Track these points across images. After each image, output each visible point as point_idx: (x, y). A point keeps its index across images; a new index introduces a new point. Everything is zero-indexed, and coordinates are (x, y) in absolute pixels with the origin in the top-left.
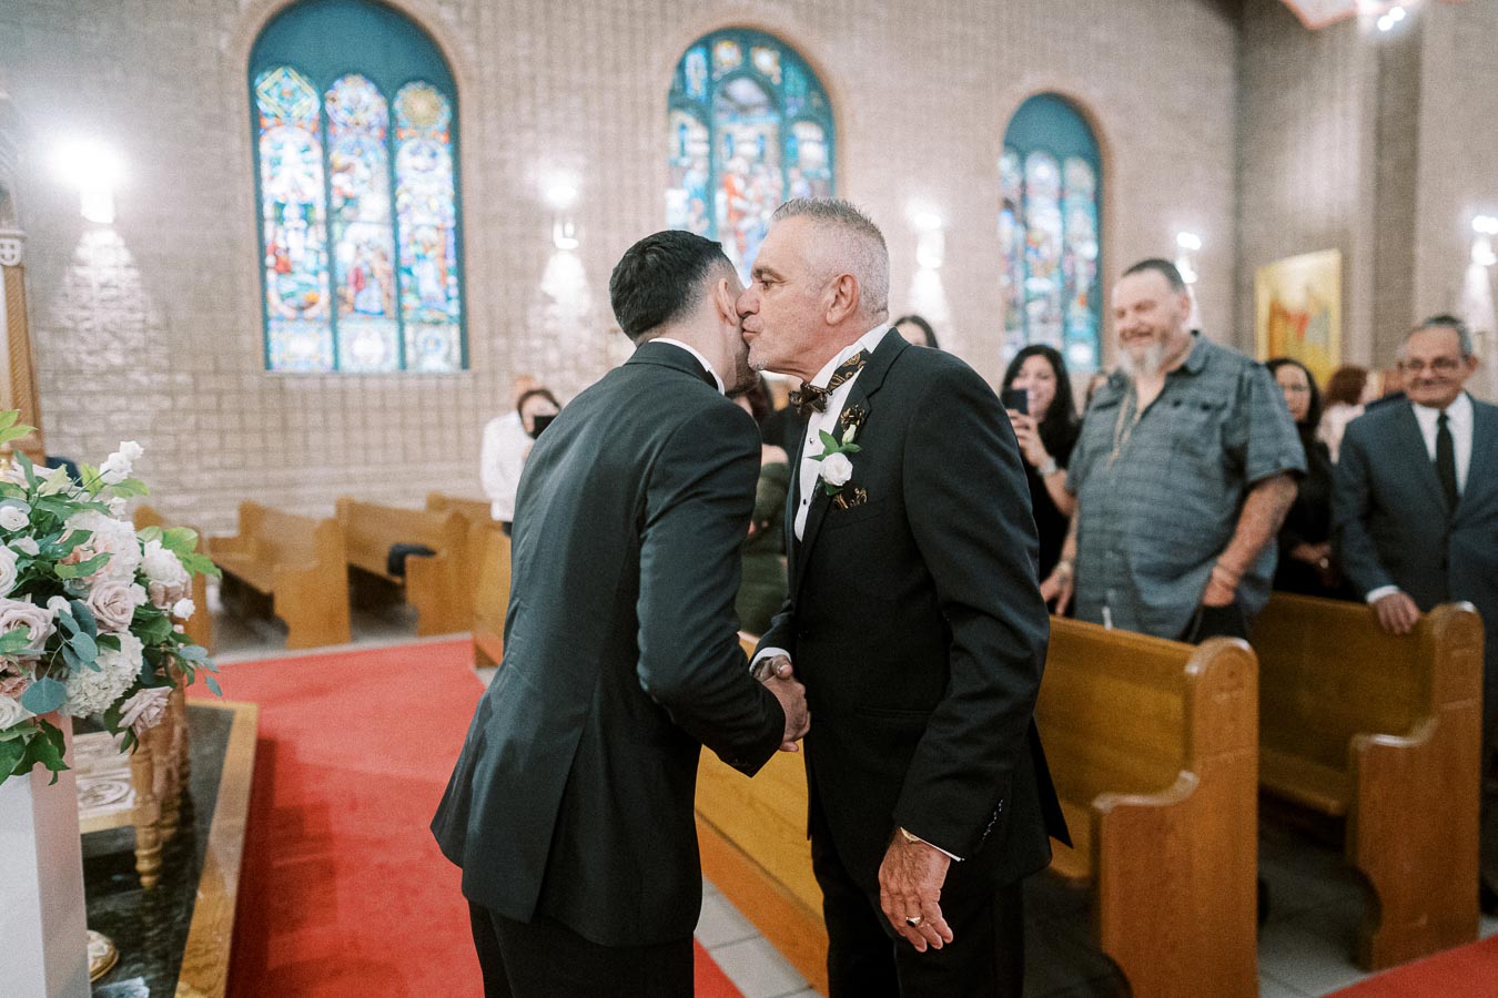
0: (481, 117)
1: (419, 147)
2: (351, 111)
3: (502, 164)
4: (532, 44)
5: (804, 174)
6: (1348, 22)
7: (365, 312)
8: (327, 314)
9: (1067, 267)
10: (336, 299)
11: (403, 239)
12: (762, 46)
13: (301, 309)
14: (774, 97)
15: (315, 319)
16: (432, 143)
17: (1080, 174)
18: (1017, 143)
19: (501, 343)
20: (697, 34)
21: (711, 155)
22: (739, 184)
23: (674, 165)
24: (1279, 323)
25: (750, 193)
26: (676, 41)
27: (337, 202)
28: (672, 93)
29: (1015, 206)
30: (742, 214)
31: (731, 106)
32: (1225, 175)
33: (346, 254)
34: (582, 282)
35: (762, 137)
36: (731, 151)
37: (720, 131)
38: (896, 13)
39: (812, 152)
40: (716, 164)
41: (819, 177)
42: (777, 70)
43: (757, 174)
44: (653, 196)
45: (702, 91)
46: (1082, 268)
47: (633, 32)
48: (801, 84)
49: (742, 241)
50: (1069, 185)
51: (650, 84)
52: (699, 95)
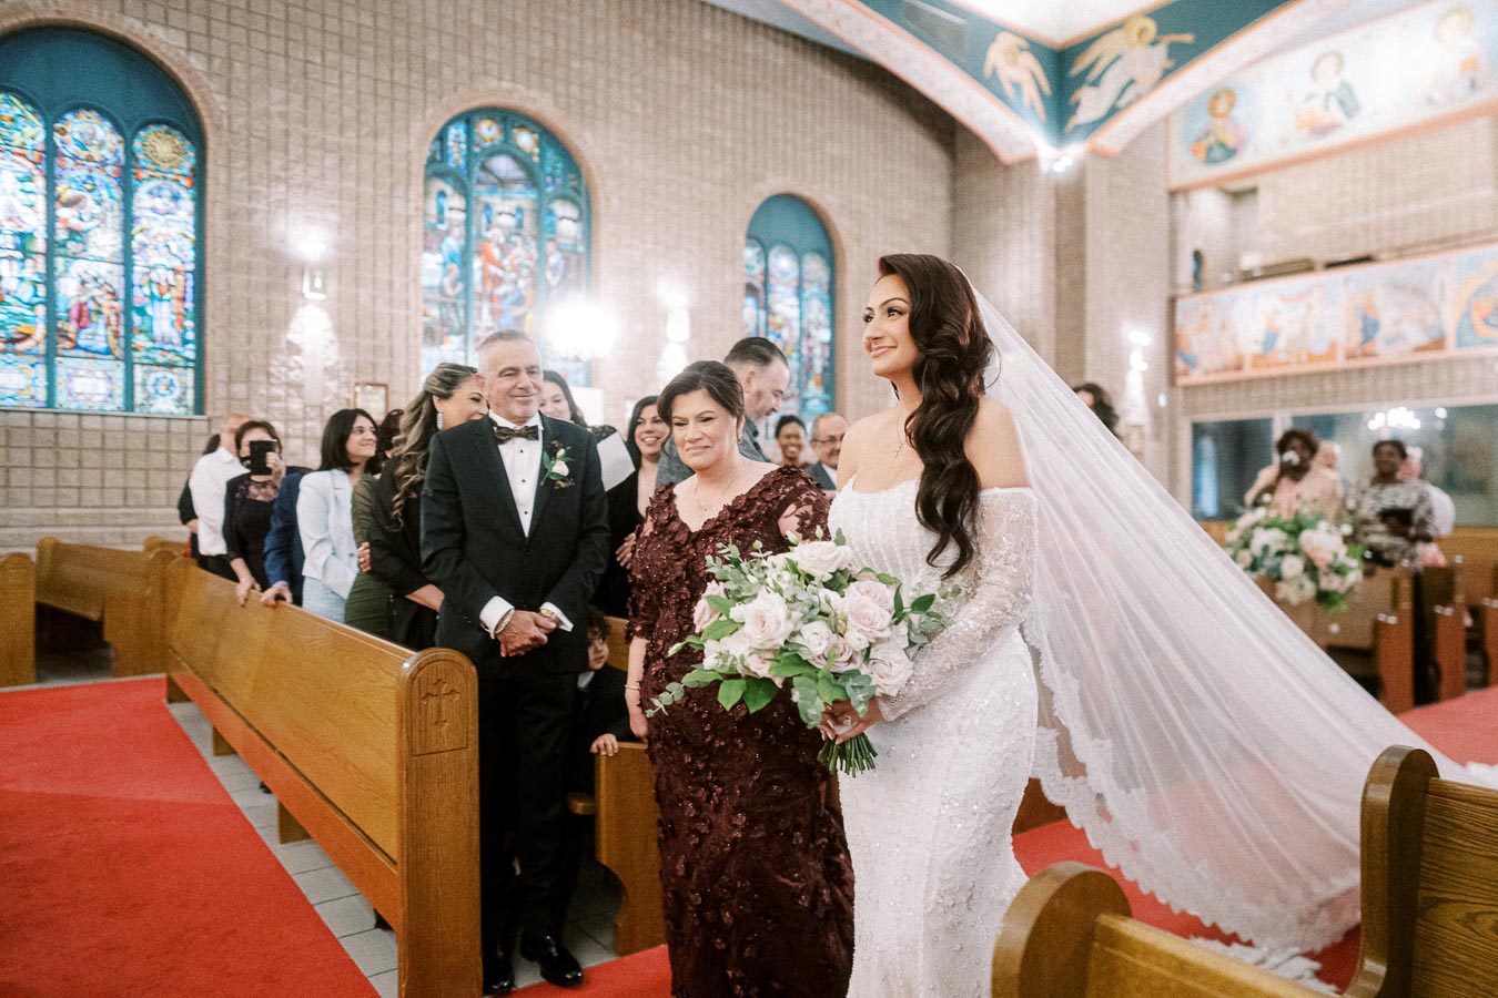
0: (229, 167)
1: (159, 188)
2: (83, 146)
3: (250, 214)
4: (287, 101)
5: (559, 249)
6: (1030, 162)
7: (86, 350)
8: (42, 348)
9: (805, 351)
10: (54, 333)
11: (136, 279)
12: (522, 127)
13: (13, 341)
14: (532, 177)
15: (27, 353)
16: (175, 186)
17: (816, 267)
18: (760, 236)
19: (240, 389)
20: (458, 110)
21: (468, 223)
22: (496, 253)
23: (434, 229)
25: (506, 262)
26: (437, 116)
27: (61, 235)
28: (432, 161)
29: (758, 291)
30: (497, 281)
31: (492, 179)
33: (68, 289)
34: (330, 335)
35: (520, 210)
36: (489, 221)
37: (478, 201)
38: (650, 111)
39: (569, 228)
40: (474, 231)
41: (575, 252)
42: (537, 150)
43: (515, 244)
44: (407, 258)
45: (462, 162)
46: (817, 351)
47: (393, 101)
48: (560, 165)
49: (497, 306)
50: (806, 277)
51: (409, 152)
52: (458, 166)
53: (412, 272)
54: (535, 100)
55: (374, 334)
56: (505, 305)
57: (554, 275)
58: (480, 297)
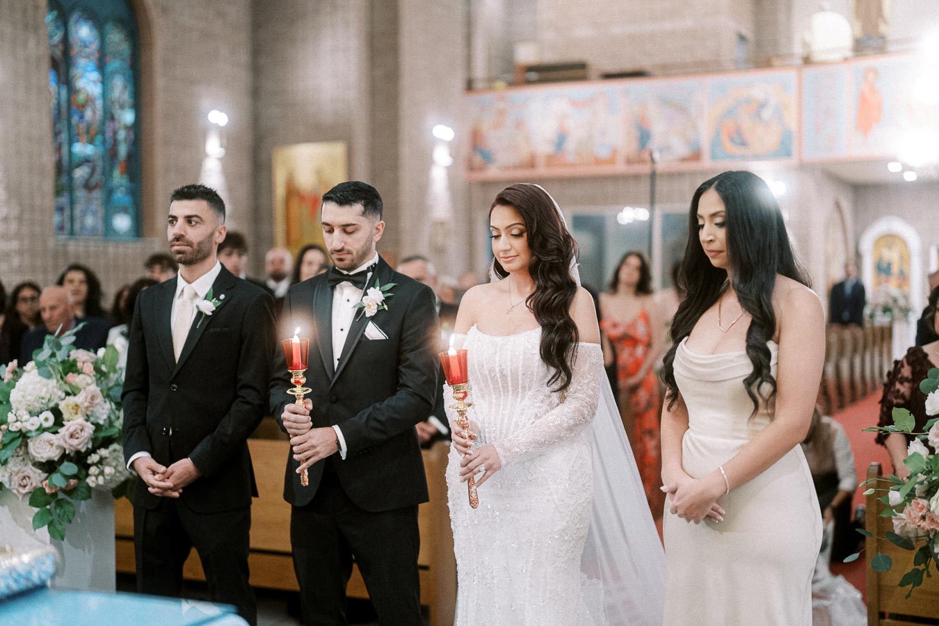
9: (109, 134)
17: (116, 37)
24: (294, 203)
29: (62, 64)
46: (122, 134)
50: (110, 49)
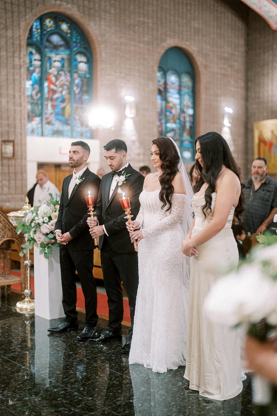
5: (79, 76)
9: (182, 119)
12: (63, 21)
14: (67, 45)
17: (186, 80)
20: (38, 15)
21: (41, 66)
22: (53, 79)
23: (29, 70)
24: (262, 145)
25: (57, 83)
28: (28, 39)
29: (163, 92)
30: (54, 92)
31: (51, 46)
32: (242, 84)
35: (63, 59)
36: (51, 65)
37: (45, 56)
38: (118, 11)
39: (83, 67)
40: (44, 70)
41: (86, 77)
42: (69, 31)
43: (61, 75)
44: (20, 84)
45: (39, 38)
46: (187, 119)
47: (13, 12)
48: (79, 38)
49: (54, 103)
50: (182, 84)
51: (20, 36)
52: (37, 40)
53: (22, 89)
54: (70, 9)
55: (8, 119)
56: (57, 103)
57: (77, 88)
58: (47, 99)
